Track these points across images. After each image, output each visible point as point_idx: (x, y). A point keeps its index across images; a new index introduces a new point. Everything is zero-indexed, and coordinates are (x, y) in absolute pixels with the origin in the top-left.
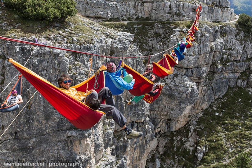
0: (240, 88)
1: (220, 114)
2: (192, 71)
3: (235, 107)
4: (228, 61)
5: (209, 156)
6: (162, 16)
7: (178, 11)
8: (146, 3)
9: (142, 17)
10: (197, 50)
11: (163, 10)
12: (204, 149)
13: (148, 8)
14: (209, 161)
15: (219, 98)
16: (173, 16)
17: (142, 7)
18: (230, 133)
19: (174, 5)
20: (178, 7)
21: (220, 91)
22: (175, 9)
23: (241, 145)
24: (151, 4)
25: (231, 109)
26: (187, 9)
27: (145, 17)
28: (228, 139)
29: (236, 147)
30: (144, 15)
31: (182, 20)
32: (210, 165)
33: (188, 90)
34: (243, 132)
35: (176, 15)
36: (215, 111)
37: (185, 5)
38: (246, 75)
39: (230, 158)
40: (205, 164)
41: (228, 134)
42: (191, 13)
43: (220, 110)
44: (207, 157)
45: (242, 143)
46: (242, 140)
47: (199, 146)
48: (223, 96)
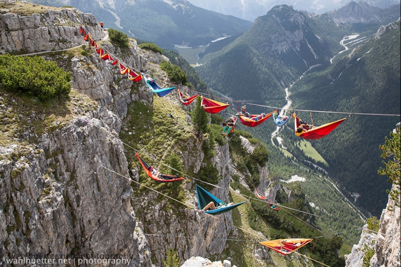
0: (136, 102)
1: (132, 132)
2: (103, 100)
3: (140, 121)
4: (119, 80)
5: (143, 173)
6: (44, 45)
7: (61, 38)
8: (13, 31)
9: (13, 51)
10: (101, 77)
11: (42, 39)
12: (137, 169)
13: (19, 37)
14: (146, 177)
15: (124, 118)
16: (58, 44)
17: (9, 37)
18: (147, 146)
19: (53, 31)
20: (58, 32)
21: (123, 111)
22: (56, 35)
23: (160, 151)
24: (20, 31)
25: (138, 123)
26: (69, 34)
27: (18, 50)
28: (148, 151)
29: (157, 155)
30: (15, 47)
31: (70, 47)
32: (148, 180)
33: (113, 120)
34: (156, 140)
35: (61, 42)
36: (128, 131)
37: (66, 29)
38: (135, 89)
39: (158, 166)
40: (143, 181)
41: (147, 147)
42: (75, 37)
43: (131, 128)
44: (142, 174)
45: (159, 149)
46: (158, 147)
47: (133, 169)
48: (127, 115)
